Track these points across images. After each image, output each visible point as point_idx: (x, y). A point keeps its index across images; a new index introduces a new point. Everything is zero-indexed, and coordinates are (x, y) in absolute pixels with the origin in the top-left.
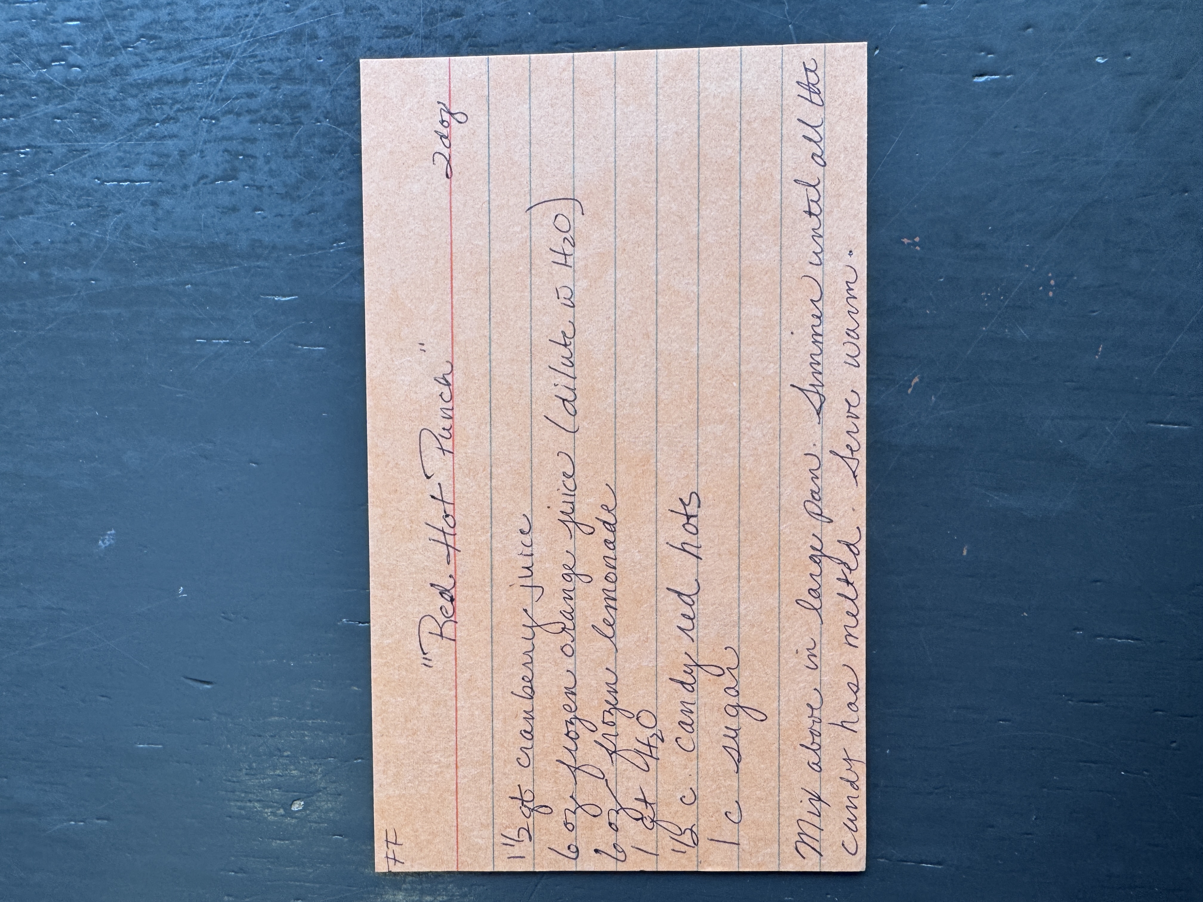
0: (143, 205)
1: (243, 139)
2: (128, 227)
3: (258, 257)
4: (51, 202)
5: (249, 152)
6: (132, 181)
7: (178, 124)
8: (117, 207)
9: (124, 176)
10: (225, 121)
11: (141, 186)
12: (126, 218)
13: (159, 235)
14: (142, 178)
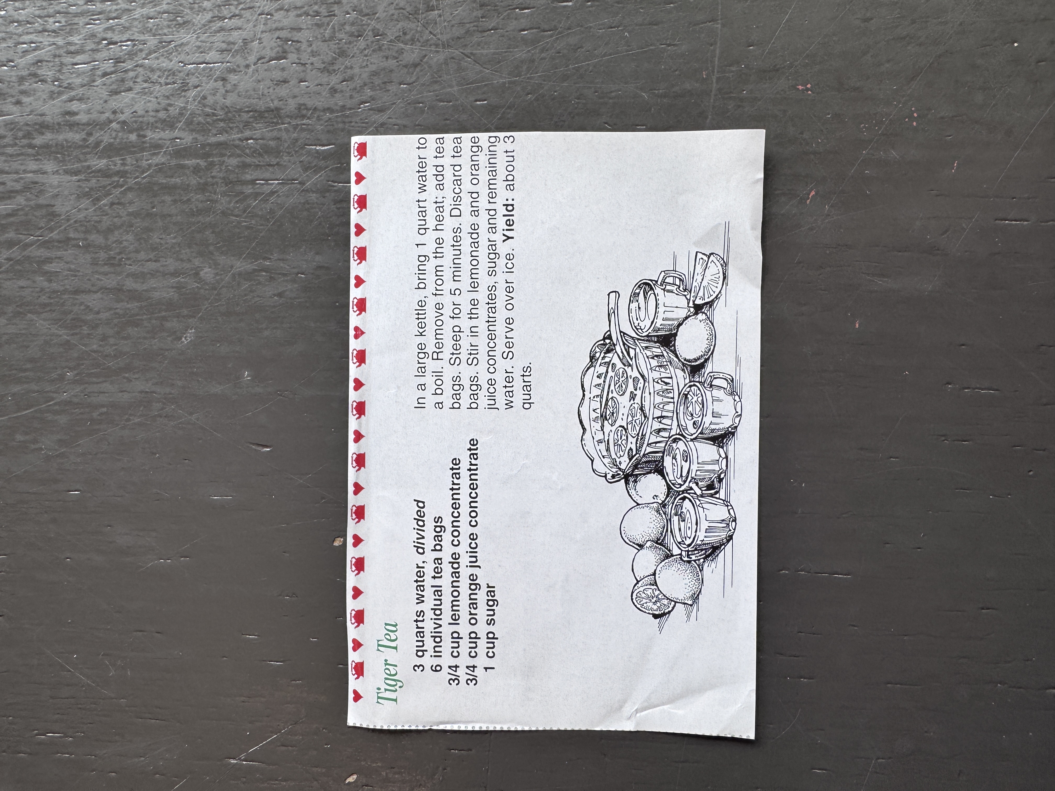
0: (216, 81)
1: (292, 29)
2: (204, 98)
3: (303, 117)
4: (146, 81)
5: (296, 39)
6: (207, 63)
7: (242, 20)
8: (196, 83)
9: (201, 60)
10: (277, 16)
11: (214, 67)
12: (202, 91)
13: (228, 102)
14: (215, 61)
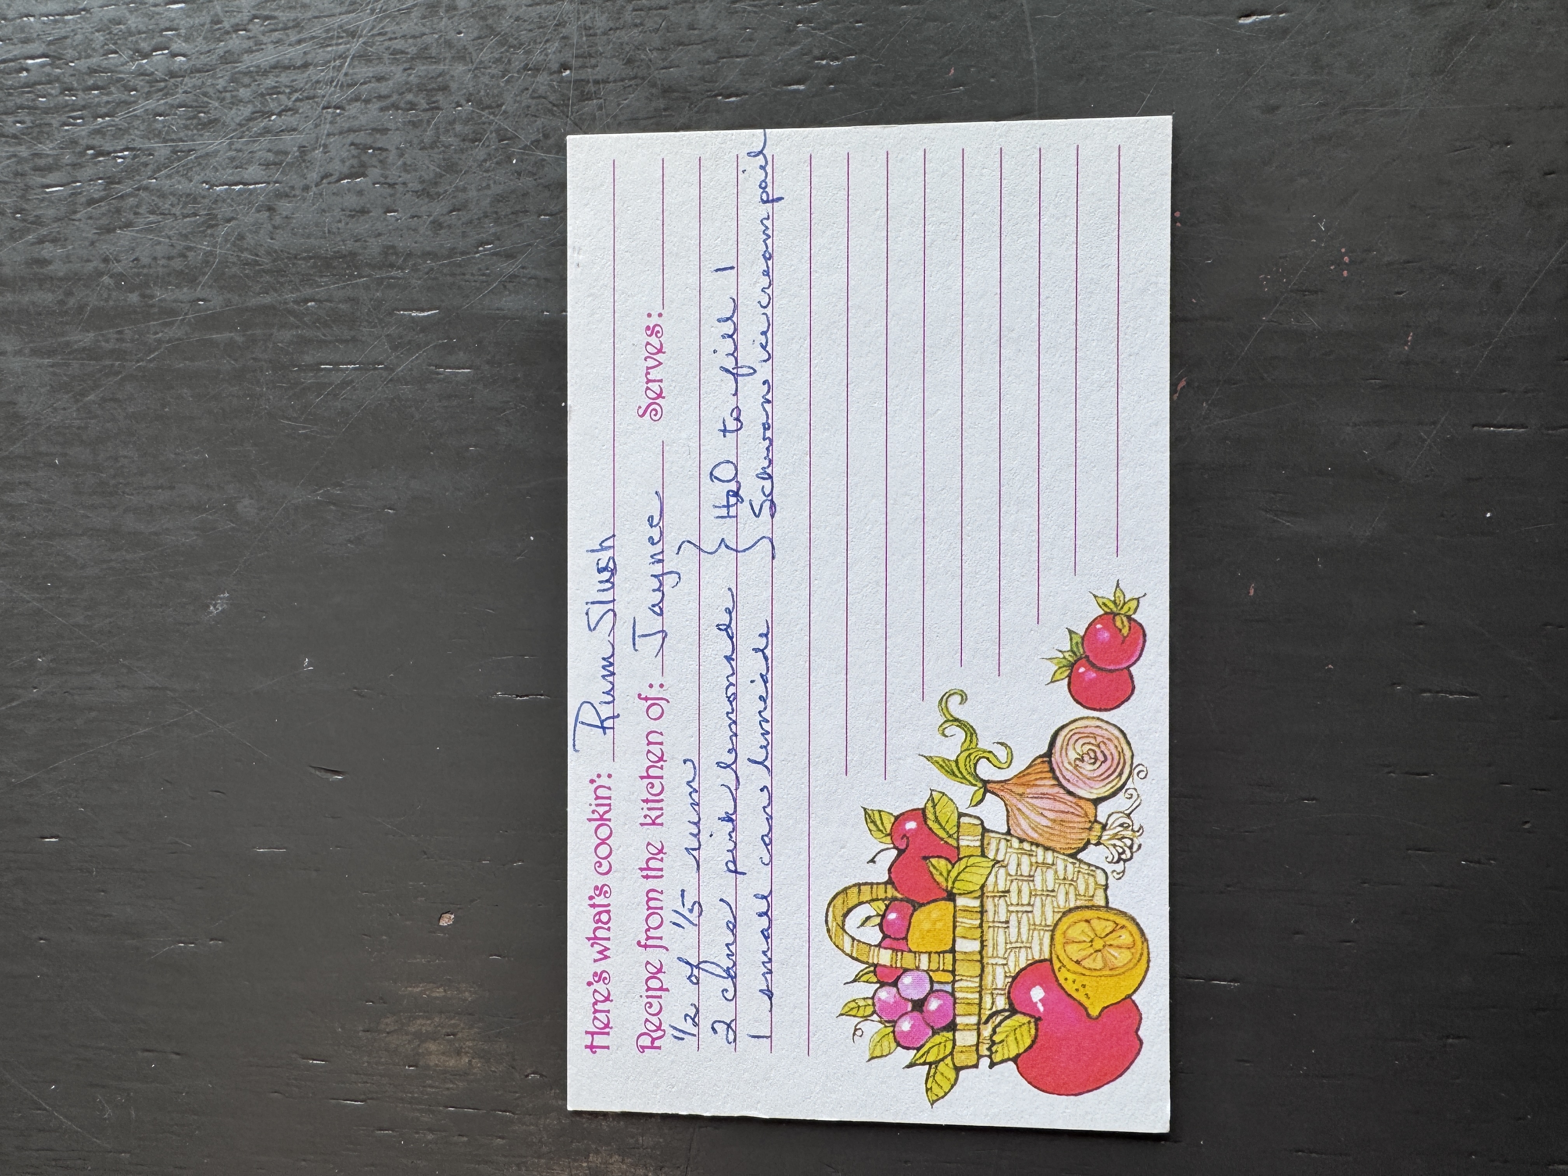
0: (258, 211)
1: (373, 129)
2: (241, 237)
3: (391, 266)
4: (153, 213)
5: (379, 145)
6: (245, 184)
7: (297, 116)
8: (229, 214)
9: (238, 179)
10: (351, 110)
11: (255, 189)
12: (239, 226)
13: (277, 245)
14: (259, 180)
